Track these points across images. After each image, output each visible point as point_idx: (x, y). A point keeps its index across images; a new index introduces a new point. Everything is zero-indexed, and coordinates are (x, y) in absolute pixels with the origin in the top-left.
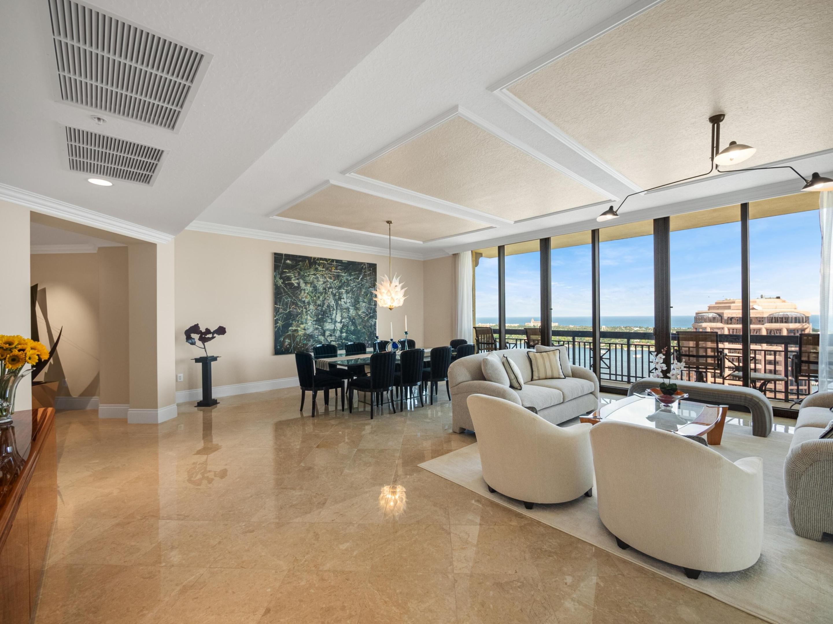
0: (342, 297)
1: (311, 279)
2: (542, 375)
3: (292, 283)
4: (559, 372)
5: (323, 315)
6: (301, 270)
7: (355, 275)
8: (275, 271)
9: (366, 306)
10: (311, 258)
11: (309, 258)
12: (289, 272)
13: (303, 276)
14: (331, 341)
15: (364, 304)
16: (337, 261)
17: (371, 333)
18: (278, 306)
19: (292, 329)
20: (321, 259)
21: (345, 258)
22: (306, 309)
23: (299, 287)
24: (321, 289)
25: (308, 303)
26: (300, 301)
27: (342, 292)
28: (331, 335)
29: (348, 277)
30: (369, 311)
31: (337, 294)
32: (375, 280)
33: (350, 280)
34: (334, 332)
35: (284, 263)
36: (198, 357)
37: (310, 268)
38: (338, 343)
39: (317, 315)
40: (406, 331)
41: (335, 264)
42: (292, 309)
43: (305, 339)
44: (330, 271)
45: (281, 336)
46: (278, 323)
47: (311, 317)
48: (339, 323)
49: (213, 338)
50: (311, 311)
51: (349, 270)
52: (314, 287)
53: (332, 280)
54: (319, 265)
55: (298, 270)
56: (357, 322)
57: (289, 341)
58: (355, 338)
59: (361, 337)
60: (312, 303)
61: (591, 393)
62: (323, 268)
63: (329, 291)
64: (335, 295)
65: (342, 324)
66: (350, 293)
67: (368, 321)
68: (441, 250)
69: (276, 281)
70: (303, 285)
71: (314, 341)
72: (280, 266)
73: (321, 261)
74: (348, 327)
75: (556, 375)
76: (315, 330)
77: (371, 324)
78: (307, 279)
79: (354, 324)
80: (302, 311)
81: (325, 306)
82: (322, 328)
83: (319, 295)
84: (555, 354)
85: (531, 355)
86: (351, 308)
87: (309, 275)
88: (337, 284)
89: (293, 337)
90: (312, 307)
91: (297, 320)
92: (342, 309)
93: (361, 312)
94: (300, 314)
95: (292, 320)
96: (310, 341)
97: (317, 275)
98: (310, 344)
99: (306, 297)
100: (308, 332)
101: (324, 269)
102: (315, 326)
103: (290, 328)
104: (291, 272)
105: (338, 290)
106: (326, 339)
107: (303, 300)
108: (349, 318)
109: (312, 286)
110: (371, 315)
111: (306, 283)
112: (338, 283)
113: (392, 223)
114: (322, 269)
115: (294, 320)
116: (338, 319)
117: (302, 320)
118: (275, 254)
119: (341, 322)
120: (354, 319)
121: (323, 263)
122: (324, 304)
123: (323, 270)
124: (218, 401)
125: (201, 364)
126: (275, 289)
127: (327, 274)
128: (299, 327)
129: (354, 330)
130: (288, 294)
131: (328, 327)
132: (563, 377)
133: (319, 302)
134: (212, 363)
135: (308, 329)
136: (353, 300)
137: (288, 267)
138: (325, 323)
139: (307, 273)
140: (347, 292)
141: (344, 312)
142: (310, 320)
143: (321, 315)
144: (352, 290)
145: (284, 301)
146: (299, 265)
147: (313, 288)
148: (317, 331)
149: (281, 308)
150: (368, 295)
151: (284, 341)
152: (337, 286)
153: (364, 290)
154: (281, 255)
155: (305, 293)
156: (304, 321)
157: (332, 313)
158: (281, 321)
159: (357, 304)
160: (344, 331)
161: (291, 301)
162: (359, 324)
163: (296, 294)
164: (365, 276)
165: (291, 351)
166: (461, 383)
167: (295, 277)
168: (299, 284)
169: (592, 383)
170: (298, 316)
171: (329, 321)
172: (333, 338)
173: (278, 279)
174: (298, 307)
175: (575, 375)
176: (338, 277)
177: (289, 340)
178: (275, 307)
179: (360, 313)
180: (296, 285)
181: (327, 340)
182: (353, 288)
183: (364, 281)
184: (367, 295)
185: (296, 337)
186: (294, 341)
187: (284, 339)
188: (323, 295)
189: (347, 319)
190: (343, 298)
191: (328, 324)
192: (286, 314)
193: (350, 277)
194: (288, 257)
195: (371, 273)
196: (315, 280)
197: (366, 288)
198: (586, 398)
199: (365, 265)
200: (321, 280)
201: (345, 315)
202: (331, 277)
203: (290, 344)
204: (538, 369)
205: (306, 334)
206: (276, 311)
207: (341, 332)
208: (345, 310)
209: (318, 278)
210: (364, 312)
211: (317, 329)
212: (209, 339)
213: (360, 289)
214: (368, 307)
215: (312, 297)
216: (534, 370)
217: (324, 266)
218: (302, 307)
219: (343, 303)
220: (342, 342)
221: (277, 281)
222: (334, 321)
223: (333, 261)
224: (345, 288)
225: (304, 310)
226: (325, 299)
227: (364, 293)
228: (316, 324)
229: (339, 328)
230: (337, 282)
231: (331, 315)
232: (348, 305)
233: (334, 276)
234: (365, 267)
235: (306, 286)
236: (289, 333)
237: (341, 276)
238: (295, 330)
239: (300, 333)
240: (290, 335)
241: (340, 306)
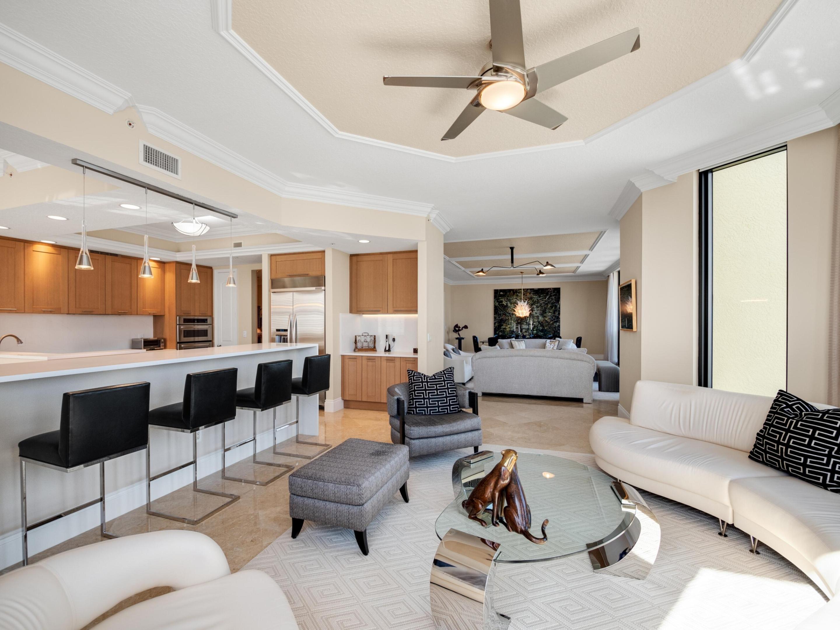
6: (508, 296)
7: (543, 296)
8: (495, 298)
9: (552, 315)
10: (514, 290)
11: (513, 290)
12: (502, 299)
13: (509, 299)
15: (550, 313)
16: (531, 289)
21: (537, 287)
26: (508, 313)
27: (534, 307)
28: (526, 332)
29: (538, 298)
30: (554, 318)
32: (559, 298)
33: (540, 299)
34: (528, 330)
35: (499, 294)
37: (514, 295)
41: (529, 291)
42: (503, 317)
44: (526, 296)
46: (496, 324)
47: (514, 321)
49: (462, 330)
50: (514, 318)
51: (539, 294)
54: (519, 293)
55: (506, 297)
56: (544, 325)
57: (502, 334)
58: (543, 334)
59: (547, 334)
65: (534, 326)
66: (540, 307)
67: (553, 324)
70: (509, 305)
72: (497, 296)
73: (520, 291)
74: (538, 327)
77: (555, 326)
78: (512, 301)
79: (542, 325)
80: (509, 318)
82: (521, 328)
86: (540, 316)
91: (506, 323)
93: (547, 318)
94: (507, 320)
97: (519, 298)
101: (523, 295)
102: (516, 326)
103: (502, 327)
107: (509, 312)
108: (539, 322)
109: (514, 304)
110: (555, 320)
111: (511, 303)
112: (531, 302)
114: (521, 295)
115: (504, 323)
116: (531, 323)
117: (509, 323)
118: (495, 290)
119: (533, 324)
120: (542, 322)
126: (495, 307)
127: (523, 298)
128: (507, 327)
129: (542, 329)
130: (501, 310)
131: (524, 327)
135: (512, 328)
136: (542, 312)
137: (501, 296)
138: (522, 325)
139: (511, 298)
140: (537, 307)
143: (520, 320)
145: (499, 313)
146: (507, 294)
149: (498, 317)
150: (554, 308)
151: (499, 334)
153: (550, 305)
154: (497, 290)
155: (510, 308)
157: (527, 319)
158: (498, 323)
159: (544, 314)
160: (535, 330)
161: (503, 313)
163: (505, 309)
164: (551, 296)
167: (505, 300)
168: (507, 304)
171: (526, 324)
172: (527, 334)
174: (506, 316)
178: (495, 316)
180: (505, 305)
182: (542, 304)
183: (551, 299)
184: (552, 308)
185: (505, 332)
189: (537, 323)
190: (535, 311)
192: (500, 320)
193: (540, 298)
194: (501, 291)
195: (556, 294)
196: (516, 301)
197: (552, 303)
199: (551, 289)
201: (536, 320)
202: (526, 299)
205: (511, 331)
206: (495, 318)
208: (535, 318)
210: (550, 319)
213: (547, 304)
217: (522, 293)
218: (509, 316)
219: (534, 313)
221: (496, 303)
223: (528, 289)
224: (536, 305)
225: (510, 318)
227: (550, 307)
232: (538, 314)
233: (529, 298)
234: (551, 291)
235: (511, 305)
236: (502, 329)
237: (533, 297)
238: (505, 328)
239: (507, 330)
240: (502, 331)
241: (532, 315)
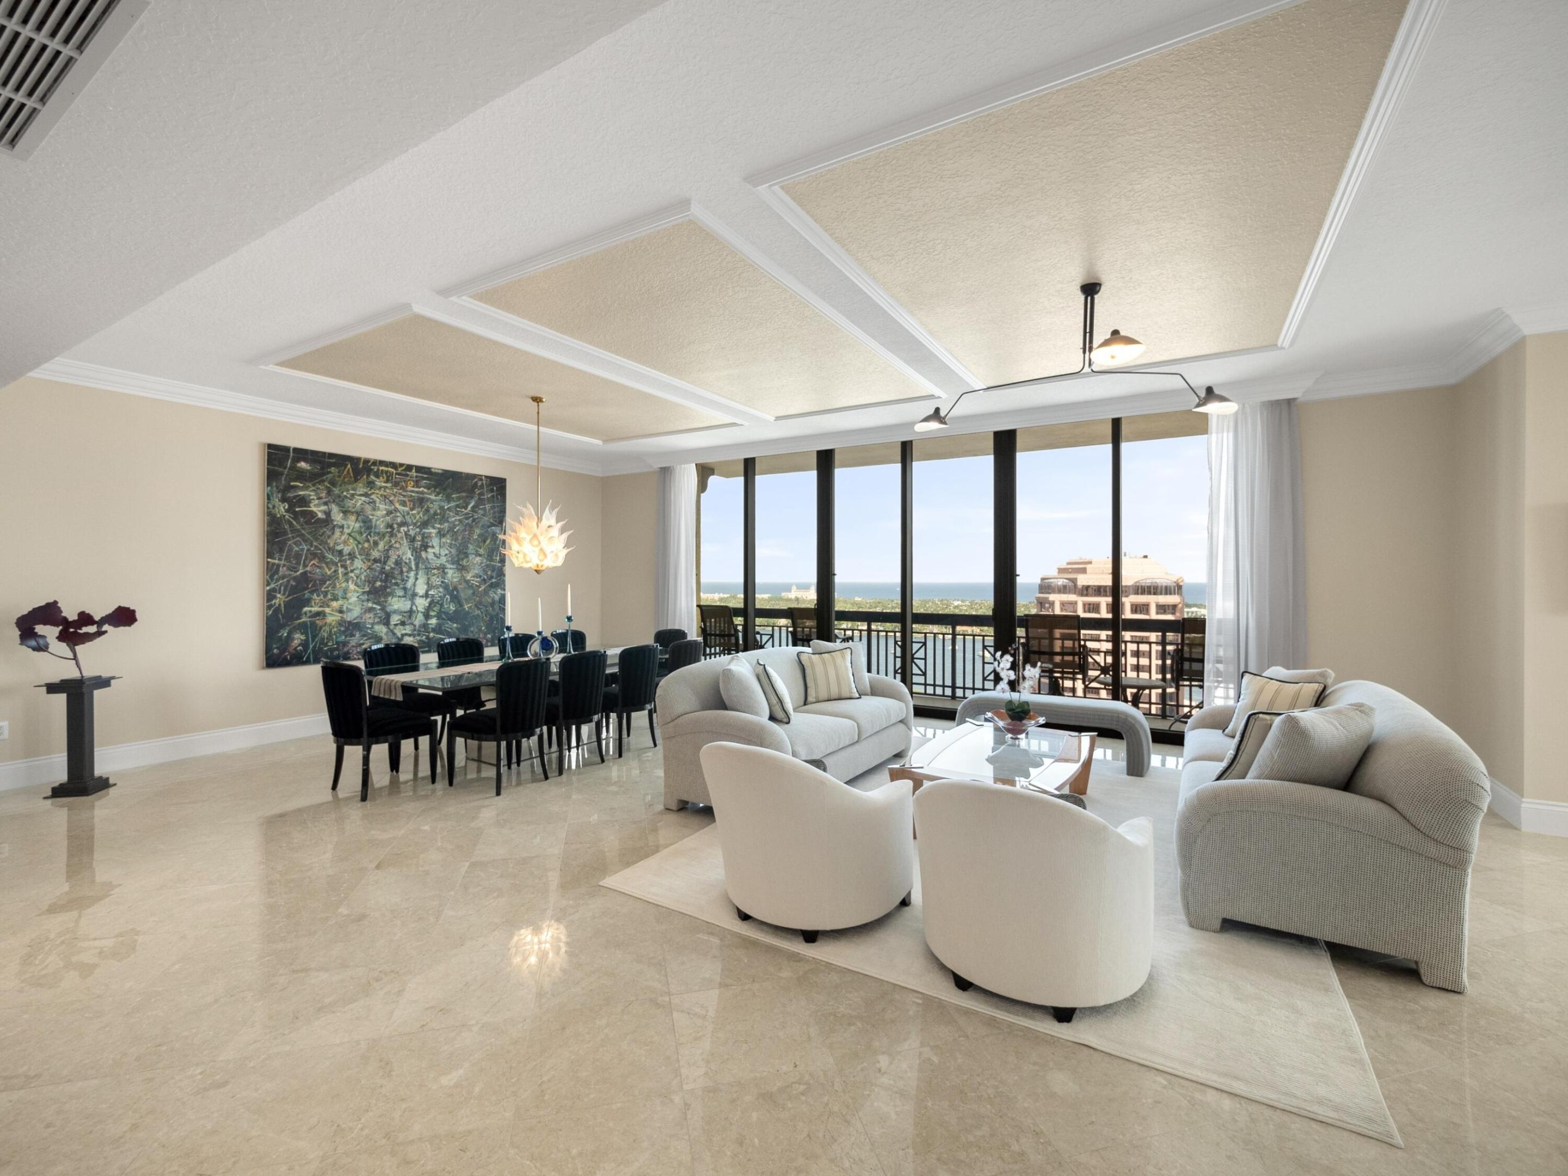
0: (430, 544)
1: (358, 504)
2: (823, 694)
3: (312, 512)
4: (851, 688)
5: (385, 581)
6: (333, 483)
7: (459, 499)
8: (269, 484)
9: (481, 563)
10: (358, 459)
11: (354, 461)
12: (306, 488)
13: (340, 497)
14: (403, 635)
15: (478, 559)
16: (419, 469)
17: (492, 618)
18: (276, 561)
19: (310, 611)
20: (382, 463)
21: (438, 464)
22: (346, 568)
23: (328, 520)
24: (381, 526)
25: (350, 554)
26: (331, 550)
27: (430, 533)
28: (403, 623)
29: (443, 504)
30: (489, 573)
31: (419, 538)
32: (503, 511)
33: (448, 508)
34: (410, 617)
35: (293, 468)
36: (55, 678)
37: (356, 480)
38: (418, 638)
39: (371, 582)
40: (570, 614)
41: (415, 474)
42: (311, 567)
43: (344, 632)
44: (404, 489)
45: (283, 626)
46: (275, 597)
47: (356, 585)
48: (420, 597)
49: (100, 633)
50: (357, 572)
51: (445, 489)
52: (364, 522)
53: (407, 509)
54: (377, 476)
55: (326, 484)
56: (462, 595)
57: (303, 637)
58: (456, 628)
59: (470, 626)
60: (360, 554)
61: (901, 721)
62: (387, 481)
63: (399, 531)
64: (413, 540)
65: (429, 600)
66: (448, 536)
67: (486, 592)
68: (637, 457)
69: (271, 506)
70: (337, 517)
71: (364, 636)
72: (282, 474)
73: (381, 468)
74: (442, 605)
75: (845, 694)
76: (365, 612)
77: (493, 599)
78: (349, 503)
79: (455, 599)
80: (336, 571)
81: (391, 563)
82: (383, 609)
83: (376, 538)
84: (844, 657)
85: (804, 658)
86: (448, 566)
87: (353, 495)
88: (418, 517)
89: (312, 629)
90: (358, 563)
91: (322, 592)
92: (428, 570)
93: (470, 575)
94: (330, 578)
95: (309, 592)
96: (354, 636)
97: (373, 497)
98: (353, 641)
99: (345, 542)
100: (349, 617)
101: (389, 485)
102: (365, 604)
103: (306, 609)
104: (308, 487)
105: (421, 530)
106: (392, 631)
107: (339, 548)
108: (446, 587)
109: (360, 518)
110: (494, 580)
111: (346, 512)
112: (421, 515)
113: (542, 402)
114: (384, 484)
115: (315, 590)
116: (421, 589)
117: (336, 592)
118: (270, 446)
119: (426, 595)
120: (455, 588)
121: (387, 472)
122: (388, 557)
123: (387, 487)
124: (111, 781)
125: (65, 695)
126: (269, 524)
127: (395, 495)
128: (328, 606)
129: (455, 612)
130: (302, 535)
131: (396, 607)
132: (858, 696)
133: (375, 554)
134: (97, 693)
135: (349, 610)
136: (453, 551)
137: (301, 475)
138: (390, 598)
139: (348, 490)
140: (441, 534)
141: (434, 575)
142: (355, 591)
143: (381, 581)
144: (451, 529)
145: (290, 550)
146: (330, 472)
147: (362, 524)
148: (371, 615)
149: (284, 565)
150: (488, 542)
151: (289, 638)
152: (417, 521)
153: (478, 531)
154: (285, 449)
155: (342, 533)
156: (340, 594)
157: (407, 577)
158: (284, 594)
159: (463, 559)
160: (432, 613)
161: (308, 550)
162: (466, 600)
163: (321, 536)
164: (480, 502)
165: (308, 658)
166: (682, 715)
167: (319, 498)
168: (328, 514)
169: (903, 705)
170: (324, 584)
171: (401, 593)
172: (408, 629)
173: (276, 501)
174: (327, 563)
175: (875, 691)
176: (420, 502)
177: (302, 634)
178: (268, 562)
179: (468, 578)
180: (320, 515)
181: (394, 634)
182: (455, 526)
183: (480, 511)
184: (485, 542)
185: (321, 628)
186: (314, 637)
187: (290, 633)
188: (387, 538)
189: (441, 590)
190: (433, 547)
191: (395, 599)
192: (295, 578)
193: (449, 502)
194: (302, 454)
195: (493, 496)
196: (367, 506)
197: (483, 526)
198: (893, 730)
199: (481, 480)
200: (383, 507)
201: (436, 581)
202: (405, 502)
203: (305, 644)
204: (816, 685)
205: (345, 622)
206: (271, 572)
207: (427, 616)
208: (435, 571)
209: (374, 502)
210: (477, 576)
211: (370, 610)
212: (89, 637)
213: (470, 528)
214: (487, 566)
215: (359, 543)
216: (809, 685)
217: (388, 477)
218: (336, 564)
219: (431, 556)
220: (428, 638)
221: (274, 507)
222: (410, 592)
223: (409, 468)
224: (439, 526)
225: (341, 570)
226: (391, 547)
227: (479, 536)
228: (368, 600)
229: (421, 609)
230: (418, 513)
231: (403, 580)
232: (443, 560)
233: (412, 500)
234: (482, 484)
235: (345, 518)
236: (304, 619)
237: (428, 499)
238: (318, 614)
239: (330, 619)
240: (305, 623)
241: (424, 562)
